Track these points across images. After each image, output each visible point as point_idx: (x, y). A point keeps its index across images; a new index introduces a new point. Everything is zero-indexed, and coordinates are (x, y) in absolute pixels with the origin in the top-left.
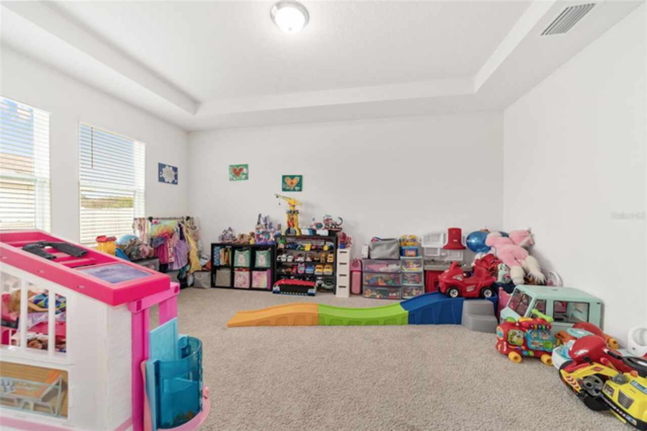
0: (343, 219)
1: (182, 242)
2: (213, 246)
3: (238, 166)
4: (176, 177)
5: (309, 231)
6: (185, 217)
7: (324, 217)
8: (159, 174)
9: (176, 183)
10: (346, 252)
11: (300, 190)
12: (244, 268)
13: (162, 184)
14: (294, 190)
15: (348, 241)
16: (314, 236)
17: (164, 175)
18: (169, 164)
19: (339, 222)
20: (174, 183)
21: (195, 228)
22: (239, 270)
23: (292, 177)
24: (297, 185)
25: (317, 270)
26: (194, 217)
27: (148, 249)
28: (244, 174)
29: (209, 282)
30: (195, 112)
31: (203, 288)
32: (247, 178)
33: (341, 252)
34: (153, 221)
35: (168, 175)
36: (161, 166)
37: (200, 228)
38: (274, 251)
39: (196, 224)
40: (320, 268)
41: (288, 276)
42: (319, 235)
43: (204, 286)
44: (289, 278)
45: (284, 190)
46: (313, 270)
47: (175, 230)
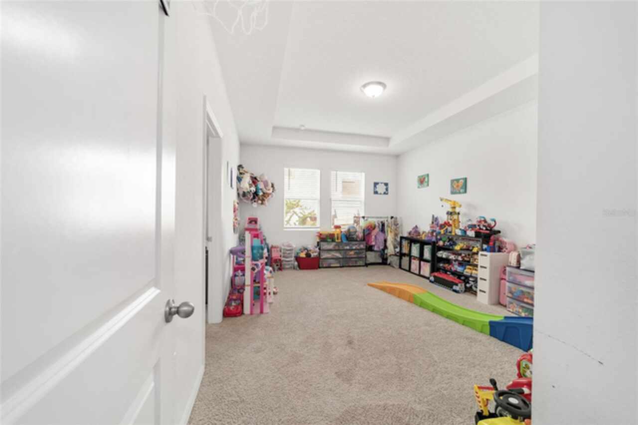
0: (497, 221)
1: (381, 233)
2: (402, 238)
3: (422, 176)
4: (387, 189)
5: (461, 232)
6: (390, 217)
7: (477, 219)
8: (374, 189)
9: (387, 194)
10: (486, 256)
11: (465, 192)
12: (416, 257)
13: (376, 195)
14: (460, 193)
15: (504, 246)
16: (464, 237)
17: (377, 190)
18: (382, 182)
19: (493, 224)
20: (385, 193)
21: (398, 224)
22: (413, 259)
23: (458, 180)
24: (462, 188)
25: (465, 271)
26: (398, 217)
27: (361, 235)
28: (426, 182)
29: (398, 264)
30: (388, 145)
31: (393, 267)
32: (428, 185)
33: (482, 255)
34: (366, 219)
35: (381, 189)
36: (376, 184)
37: (402, 225)
38: (435, 248)
39: (399, 222)
40: (471, 269)
41: (445, 271)
42: (468, 236)
43: (395, 266)
44: (446, 273)
45: (452, 193)
46: (462, 269)
47: (377, 225)
